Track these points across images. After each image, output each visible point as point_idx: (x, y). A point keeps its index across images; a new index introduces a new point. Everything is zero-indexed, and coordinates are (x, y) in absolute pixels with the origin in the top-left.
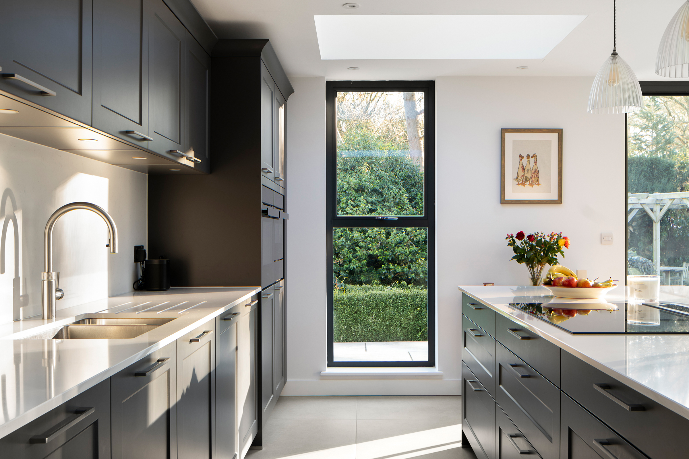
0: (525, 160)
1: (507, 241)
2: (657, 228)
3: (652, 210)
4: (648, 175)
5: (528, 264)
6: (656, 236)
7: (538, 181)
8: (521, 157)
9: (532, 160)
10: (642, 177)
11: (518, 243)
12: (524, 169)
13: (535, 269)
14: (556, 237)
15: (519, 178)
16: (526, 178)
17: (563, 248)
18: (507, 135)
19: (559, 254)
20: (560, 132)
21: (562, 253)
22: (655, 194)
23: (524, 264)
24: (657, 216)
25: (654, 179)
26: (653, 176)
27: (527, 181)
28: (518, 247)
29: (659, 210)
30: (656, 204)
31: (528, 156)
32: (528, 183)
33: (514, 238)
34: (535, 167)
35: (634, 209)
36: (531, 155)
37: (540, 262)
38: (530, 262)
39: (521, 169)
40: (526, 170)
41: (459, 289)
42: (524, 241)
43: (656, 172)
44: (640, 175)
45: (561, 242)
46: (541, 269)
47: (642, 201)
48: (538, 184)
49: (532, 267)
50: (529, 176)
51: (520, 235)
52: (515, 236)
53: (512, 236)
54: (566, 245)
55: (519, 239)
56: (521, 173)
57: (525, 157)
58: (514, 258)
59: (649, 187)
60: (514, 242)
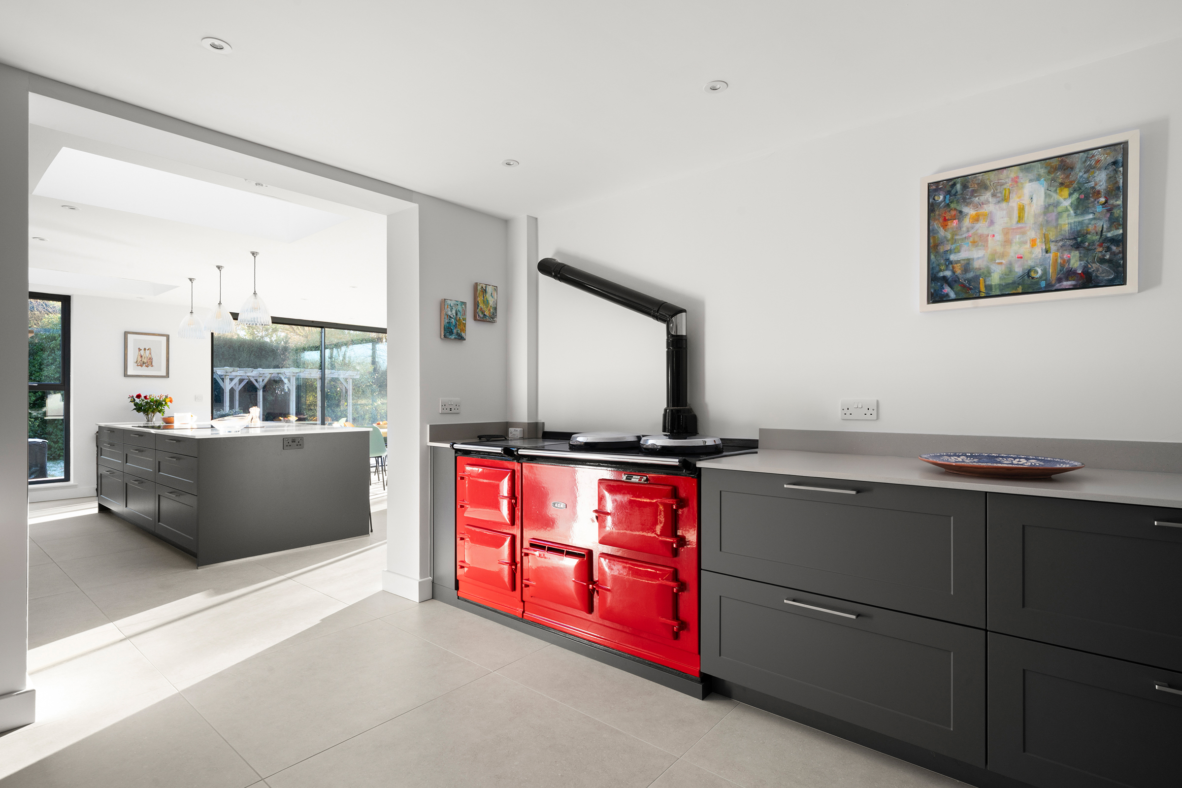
0: (142, 352)
1: (130, 400)
2: (260, 394)
3: (256, 381)
4: (257, 354)
5: (144, 413)
6: (259, 399)
7: (152, 364)
8: (140, 350)
9: (148, 352)
10: (252, 355)
11: (137, 400)
12: (141, 357)
13: (150, 416)
14: (164, 397)
15: (138, 362)
16: (143, 362)
17: (169, 403)
18: (129, 336)
19: (166, 407)
20: (168, 337)
21: (168, 406)
22: (258, 369)
23: (142, 413)
24: (260, 385)
25: (263, 357)
26: (262, 355)
27: (144, 364)
28: (137, 403)
29: (261, 380)
30: (260, 376)
31: (145, 349)
32: (145, 365)
33: (134, 398)
34: (150, 356)
35: (244, 379)
36: (147, 349)
37: (153, 412)
38: (146, 412)
39: (139, 357)
40: (143, 357)
41: (97, 424)
42: (142, 399)
43: (264, 352)
44: (250, 354)
45: (167, 400)
46: (154, 416)
47: (249, 374)
48: (152, 366)
49: (148, 415)
50: (145, 361)
51: (139, 396)
52: (135, 396)
53: (133, 397)
54: (171, 401)
55: (138, 398)
56: (140, 359)
57: (143, 350)
58: (134, 409)
59: (258, 363)
60: (134, 400)
